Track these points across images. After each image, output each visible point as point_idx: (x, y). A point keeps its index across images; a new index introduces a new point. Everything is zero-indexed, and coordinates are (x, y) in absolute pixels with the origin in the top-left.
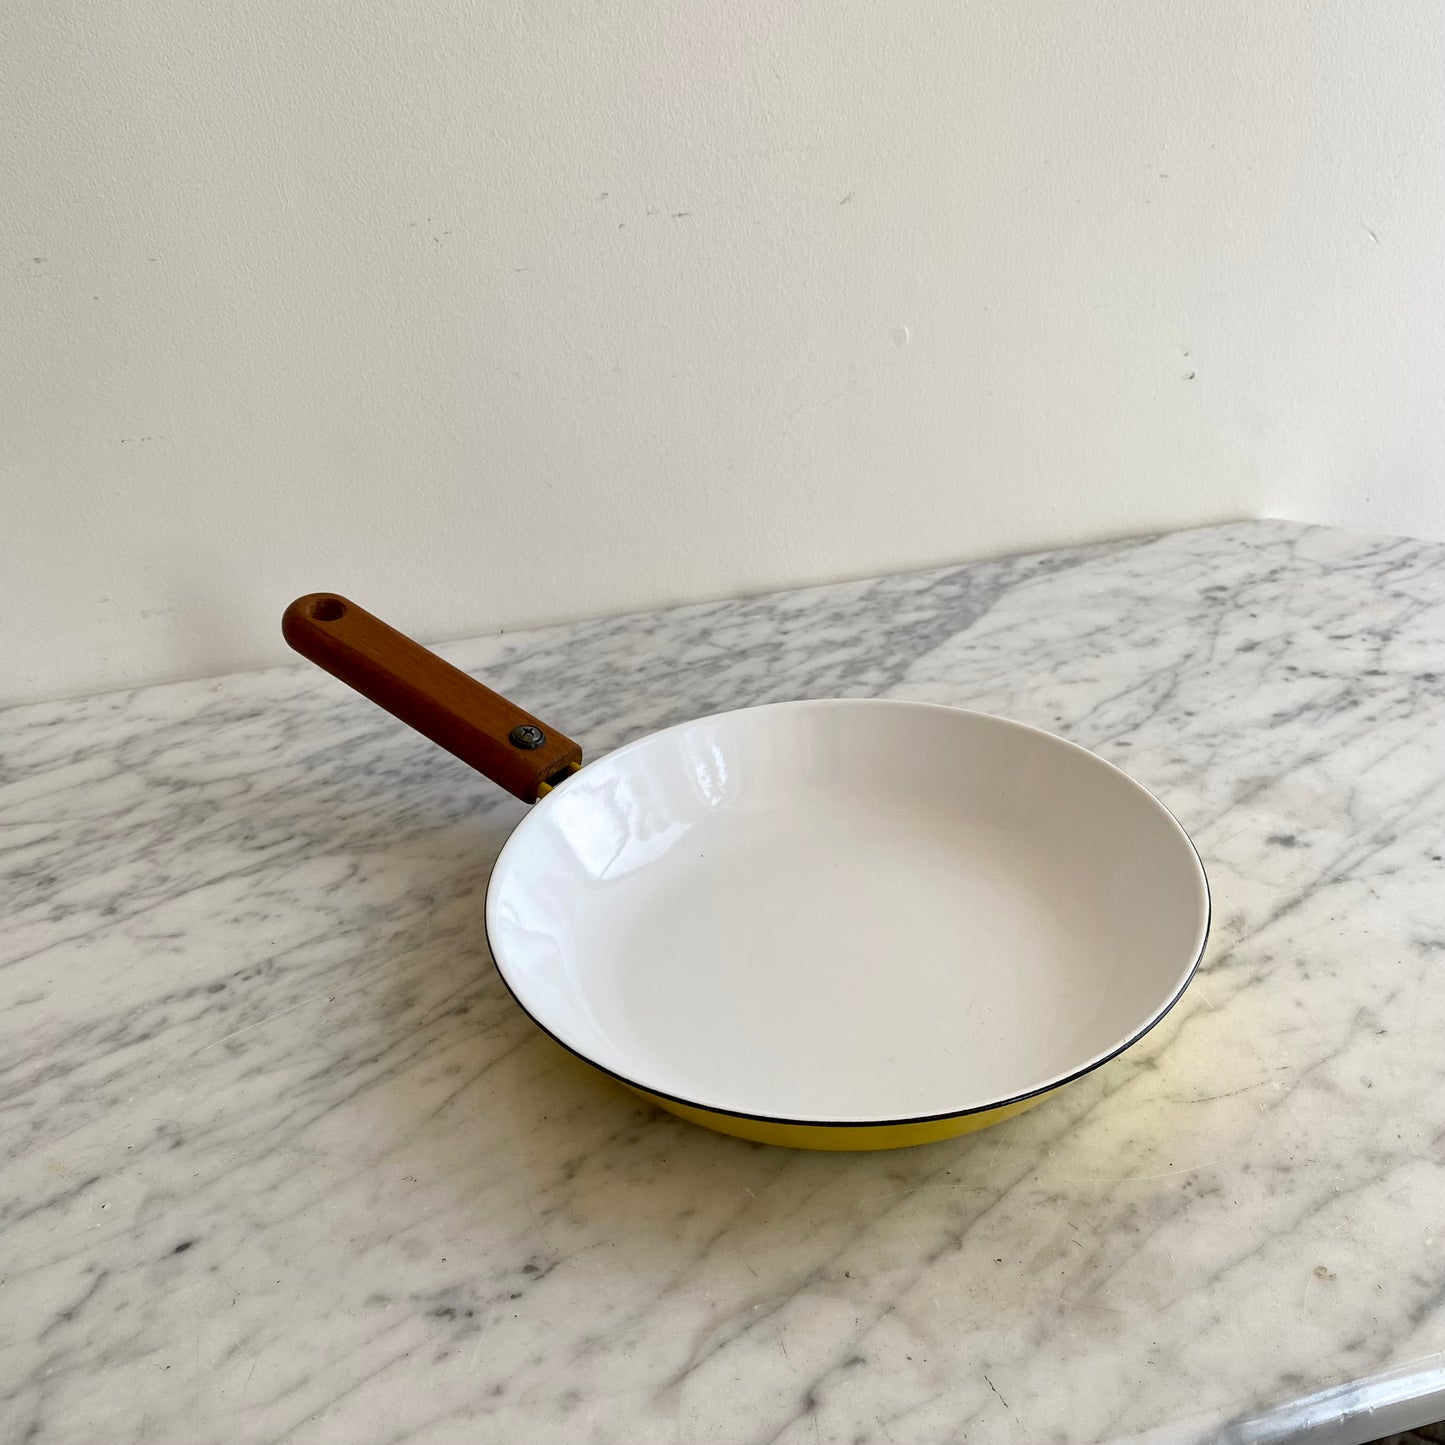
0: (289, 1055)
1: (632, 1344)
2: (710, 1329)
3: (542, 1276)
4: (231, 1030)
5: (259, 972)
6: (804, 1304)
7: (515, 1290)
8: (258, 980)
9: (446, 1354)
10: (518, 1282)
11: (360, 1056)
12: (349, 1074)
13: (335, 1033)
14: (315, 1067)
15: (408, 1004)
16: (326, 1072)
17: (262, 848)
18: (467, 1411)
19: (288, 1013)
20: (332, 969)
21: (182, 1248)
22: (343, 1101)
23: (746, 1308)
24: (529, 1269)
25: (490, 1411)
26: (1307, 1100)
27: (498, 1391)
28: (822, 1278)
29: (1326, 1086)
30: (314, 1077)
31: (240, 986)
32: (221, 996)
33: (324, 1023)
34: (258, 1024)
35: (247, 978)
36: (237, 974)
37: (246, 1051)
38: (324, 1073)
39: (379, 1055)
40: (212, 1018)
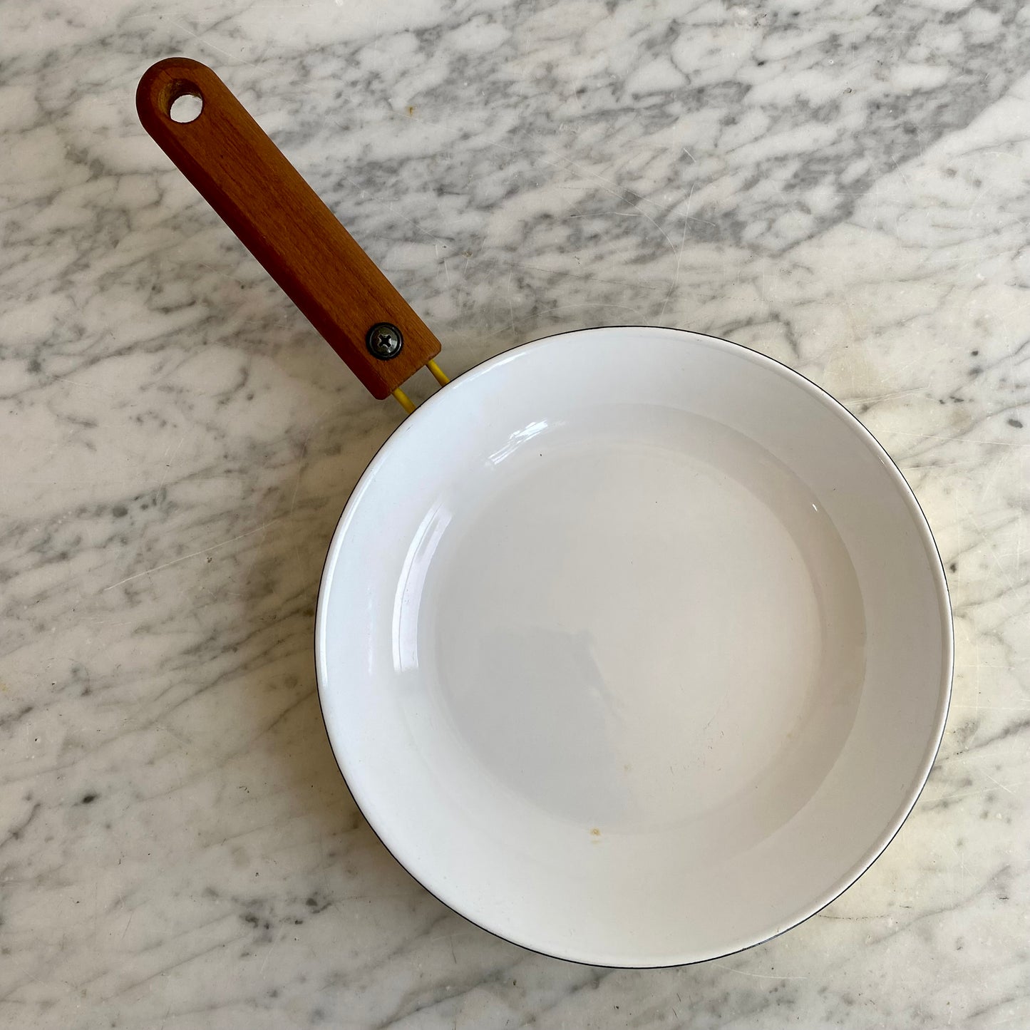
0: (172, 618)
1: (363, 988)
2: (414, 993)
3: (319, 912)
4: (130, 572)
5: (154, 502)
6: (478, 995)
7: (299, 918)
8: (153, 513)
9: (248, 954)
10: (301, 910)
11: (224, 640)
12: (215, 658)
13: (207, 604)
14: (190, 639)
15: (268, 588)
16: (197, 649)
17: (167, 310)
18: (253, 1002)
19: (175, 565)
20: (212, 519)
21: (88, 799)
22: (207, 688)
23: (442, 985)
24: (311, 902)
25: (267, 1008)
26: (907, 942)
27: (274, 994)
28: (497, 979)
29: (927, 936)
30: (188, 652)
31: (138, 516)
32: (123, 524)
33: (201, 588)
34: (150, 571)
35: (144, 507)
36: (137, 498)
37: (140, 602)
38: (195, 650)
39: (238, 644)
40: (115, 550)
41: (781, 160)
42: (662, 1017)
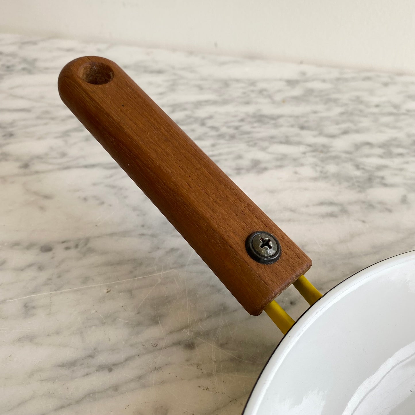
0: (58, 333)
4: (36, 291)
5: (77, 246)
8: (73, 252)
11: (102, 359)
12: (87, 375)
13: (95, 325)
16: (72, 364)
19: (77, 291)
20: (120, 263)
22: (69, 405)
31: (60, 253)
32: (46, 257)
33: (93, 311)
34: (53, 292)
35: (67, 248)
36: (64, 242)
37: (34, 315)
39: (115, 365)
40: (30, 273)
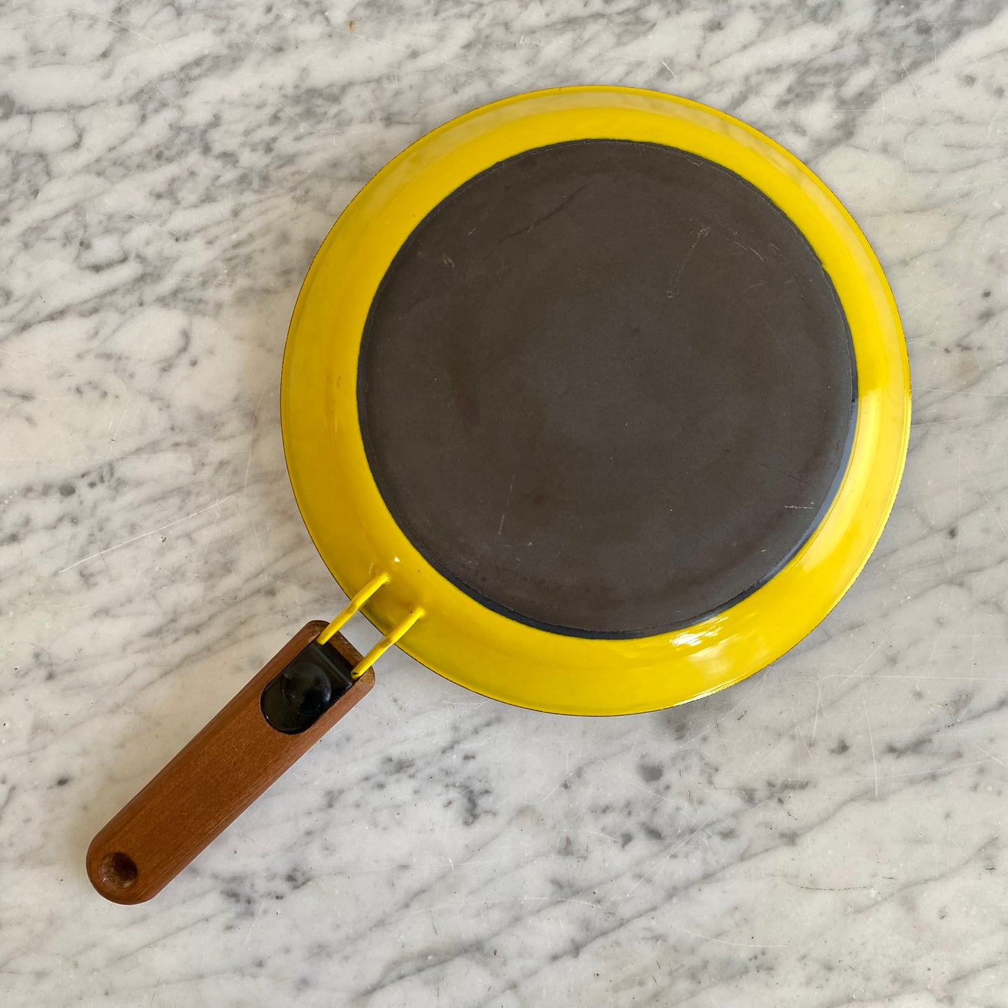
0: (130, 601)
1: (346, 958)
2: (396, 963)
3: (298, 887)
4: (83, 554)
5: (102, 480)
6: (460, 964)
7: (279, 893)
8: (101, 490)
9: (231, 927)
10: (281, 886)
11: (185, 621)
12: (177, 639)
13: (165, 586)
14: (149, 622)
15: (228, 568)
17: (97, 268)
18: (240, 971)
19: (128, 545)
20: (164, 497)
21: (62, 782)
22: (171, 671)
23: (423, 955)
24: (290, 878)
25: (254, 976)
27: (260, 964)
28: (478, 949)
29: (909, 904)
30: (149, 635)
31: (87, 494)
32: (71, 503)
33: (157, 569)
34: (104, 552)
35: (92, 485)
36: (83, 476)
37: (96, 584)
38: (157, 632)
39: (200, 625)
40: (66, 530)
41: (774, 71)
42: (641, 983)
